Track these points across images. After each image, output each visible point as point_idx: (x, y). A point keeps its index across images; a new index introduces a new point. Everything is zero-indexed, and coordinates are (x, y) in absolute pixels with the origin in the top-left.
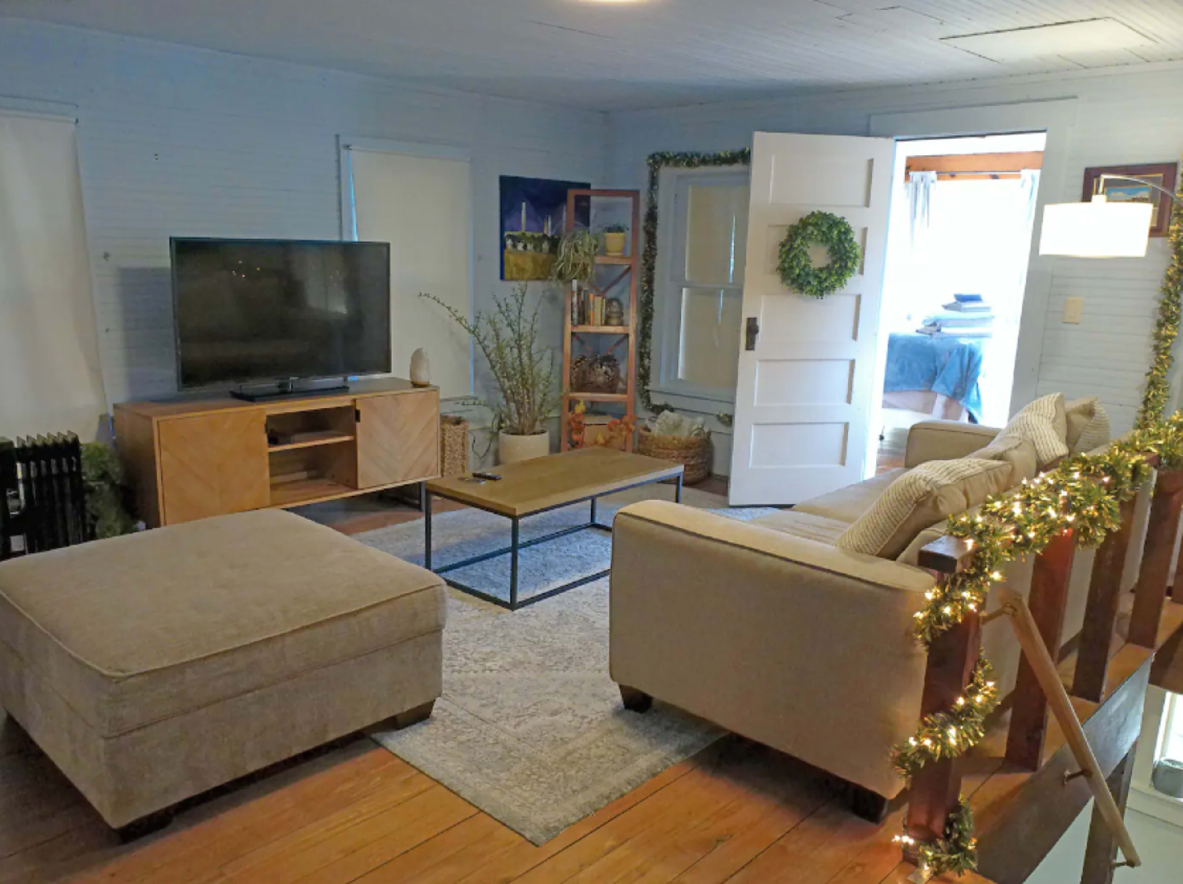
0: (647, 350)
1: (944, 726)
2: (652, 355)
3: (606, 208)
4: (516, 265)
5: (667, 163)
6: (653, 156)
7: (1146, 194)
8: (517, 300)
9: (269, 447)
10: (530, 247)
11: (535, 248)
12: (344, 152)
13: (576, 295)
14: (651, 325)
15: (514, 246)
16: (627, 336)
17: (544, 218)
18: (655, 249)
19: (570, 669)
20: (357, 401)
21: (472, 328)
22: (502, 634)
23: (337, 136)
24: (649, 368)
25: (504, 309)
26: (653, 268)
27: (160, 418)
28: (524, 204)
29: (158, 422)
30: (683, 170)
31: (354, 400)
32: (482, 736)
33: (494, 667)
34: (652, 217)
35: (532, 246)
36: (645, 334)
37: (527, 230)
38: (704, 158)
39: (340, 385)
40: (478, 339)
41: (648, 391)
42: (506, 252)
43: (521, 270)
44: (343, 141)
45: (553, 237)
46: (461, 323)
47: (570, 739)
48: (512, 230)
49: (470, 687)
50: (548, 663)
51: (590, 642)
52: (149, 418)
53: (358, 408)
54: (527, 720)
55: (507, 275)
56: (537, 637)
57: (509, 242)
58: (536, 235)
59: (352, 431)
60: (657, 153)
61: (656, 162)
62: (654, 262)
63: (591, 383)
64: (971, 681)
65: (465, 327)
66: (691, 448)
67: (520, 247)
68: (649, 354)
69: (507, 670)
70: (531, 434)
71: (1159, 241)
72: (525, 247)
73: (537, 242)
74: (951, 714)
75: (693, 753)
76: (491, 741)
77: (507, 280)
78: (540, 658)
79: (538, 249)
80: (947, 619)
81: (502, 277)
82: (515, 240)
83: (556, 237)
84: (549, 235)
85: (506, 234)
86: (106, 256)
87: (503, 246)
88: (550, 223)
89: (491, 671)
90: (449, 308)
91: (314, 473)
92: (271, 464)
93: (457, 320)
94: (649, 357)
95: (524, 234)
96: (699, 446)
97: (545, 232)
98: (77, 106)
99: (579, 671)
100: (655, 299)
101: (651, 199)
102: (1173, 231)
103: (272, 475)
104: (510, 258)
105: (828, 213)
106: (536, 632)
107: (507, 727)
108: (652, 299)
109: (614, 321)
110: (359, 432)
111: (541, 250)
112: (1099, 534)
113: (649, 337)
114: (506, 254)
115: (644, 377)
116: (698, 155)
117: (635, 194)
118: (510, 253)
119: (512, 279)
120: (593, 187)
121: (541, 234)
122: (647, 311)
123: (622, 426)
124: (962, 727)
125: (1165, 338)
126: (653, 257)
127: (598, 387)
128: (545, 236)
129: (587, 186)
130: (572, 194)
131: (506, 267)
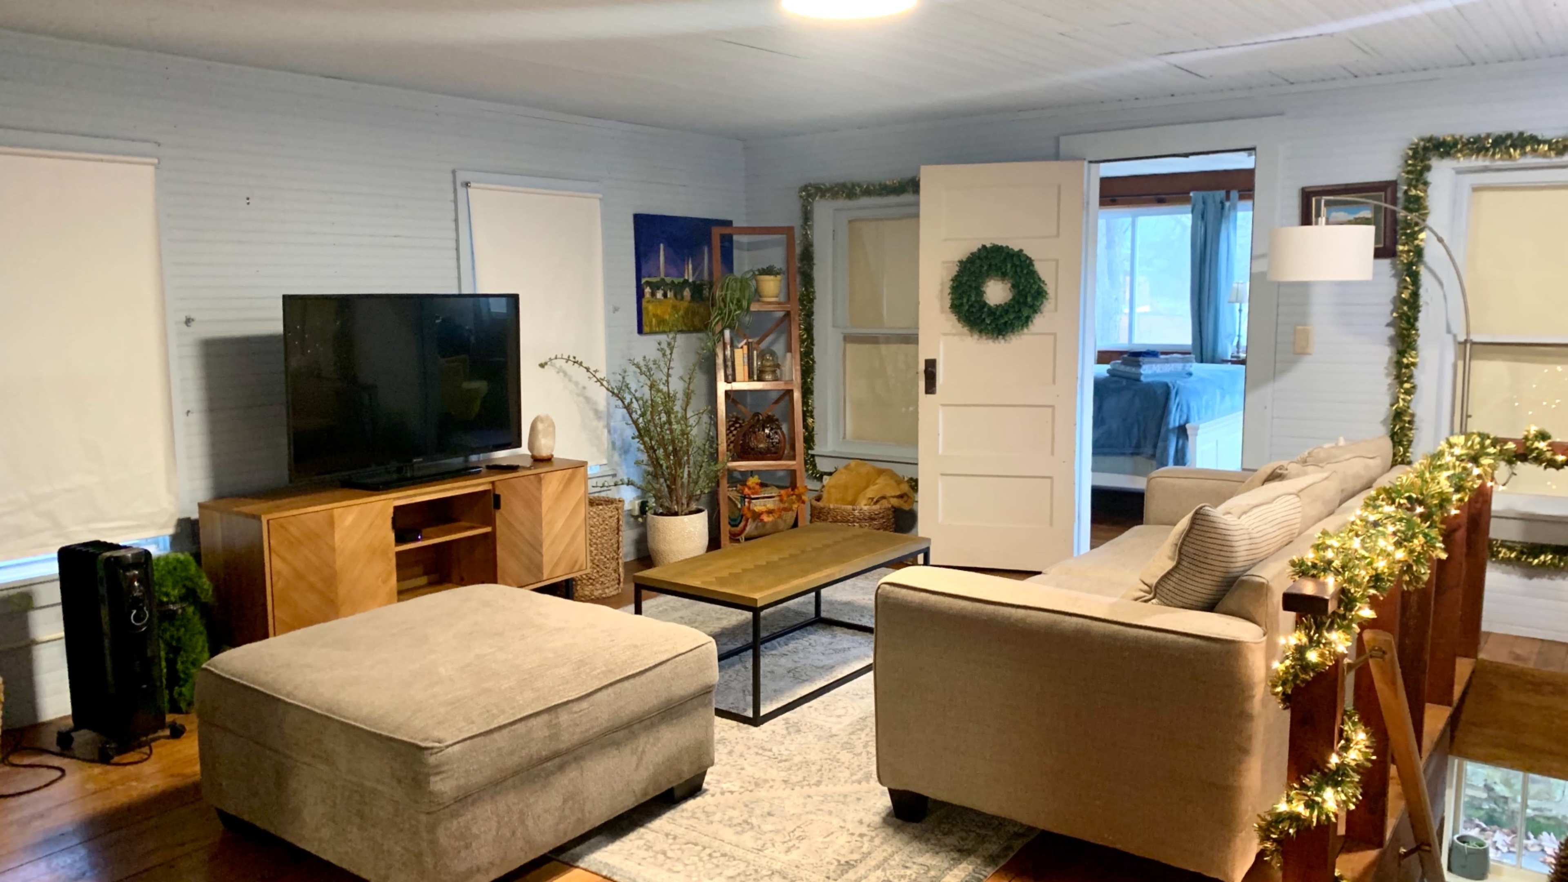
0: (810, 408)
1: (1319, 789)
2: (815, 413)
3: (752, 247)
4: (655, 316)
5: (823, 196)
6: (805, 188)
7: (1367, 214)
8: (664, 355)
9: (396, 545)
10: (670, 294)
11: (675, 295)
12: (461, 191)
13: (729, 347)
14: (812, 379)
15: (653, 294)
16: (790, 392)
17: (684, 261)
18: (814, 292)
19: (823, 783)
20: (497, 484)
21: (616, 391)
22: (726, 751)
23: (454, 172)
24: (813, 428)
25: (644, 369)
26: (812, 313)
27: (270, 516)
28: (662, 246)
29: (268, 521)
30: (842, 203)
31: (493, 483)
32: (751, 867)
33: (733, 789)
34: (807, 256)
35: (672, 293)
36: (807, 391)
37: (666, 275)
38: (868, 187)
39: (461, 467)
40: (623, 402)
41: (813, 456)
42: (644, 302)
43: (661, 321)
44: (462, 177)
45: (694, 282)
46: (602, 385)
47: (856, 861)
48: (649, 276)
49: (714, 813)
50: (794, 779)
51: (835, 752)
52: (258, 518)
53: (497, 492)
54: (797, 845)
55: (646, 329)
56: (770, 750)
57: (648, 290)
58: (676, 281)
59: (491, 522)
60: (810, 185)
61: (809, 195)
62: (812, 307)
63: (753, 449)
64: (1341, 737)
65: (608, 389)
66: (874, 519)
67: (659, 295)
68: (812, 412)
69: (751, 791)
70: (686, 514)
71: (1386, 263)
72: (665, 295)
73: (678, 289)
74: (1324, 774)
75: (1002, 863)
76: (765, 872)
77: (647, 334)
78: (783, 774)
79: (679, 297)
80: (1314, 667)
81: (640, 331)
82: (655, 287)
83: (698, 282)
84: (691, 280)
85: (643, 281)
86: (188, 321)
87: (640, 295)
88: (690, 266)
89: (732, 792)
90: (588, 370)
91: (433, 577)
92: (398, 566)
93: (598, 381)
94: (812, 417)
95: (663, 280)
96: (883, 517)
97: (686, 278)
98: (159, 145)
99: (835, 785)
100: (815, 349)
101: (806, 236)
102: (1402, 252)
103: (398, 581)
104: (650, 308)
105: (1004, 245)
106: (768, 746)
107: (776, 854)
108: (812, 349)
109: (768, 377)
110: (498, 522)
111: (682, 298)
112: (1423, 571)
113: (812, 393)
114: (644, 304)
115: (809, 440)
116: (859, 185)
117: (788, 231)
118: (648, 302)
119: (652, 333)
120: (735, 225)
121: (681, 280)
122: (808, 362)
123: (794, 497)
124: (1339, 789)
125: (1407, 366)
126: (811, 301)
127: (761, 453)
128: (686, 281)
129: (728, 223)
130: (716, 232)
131: (645, 319)
